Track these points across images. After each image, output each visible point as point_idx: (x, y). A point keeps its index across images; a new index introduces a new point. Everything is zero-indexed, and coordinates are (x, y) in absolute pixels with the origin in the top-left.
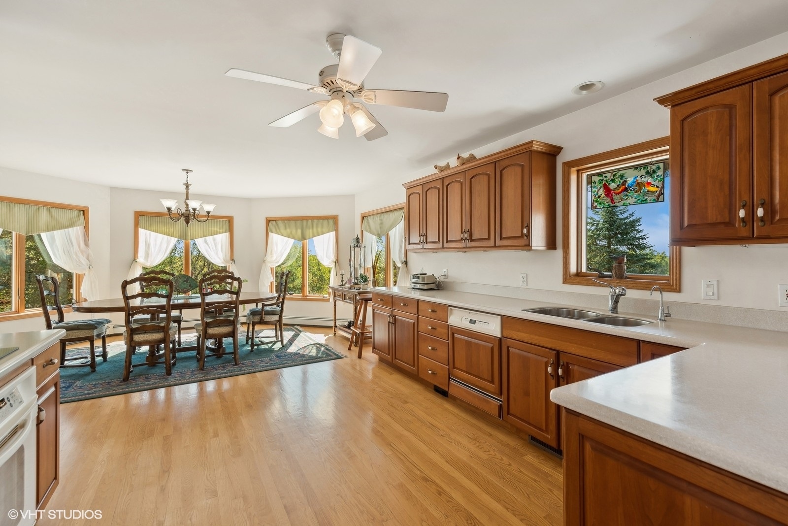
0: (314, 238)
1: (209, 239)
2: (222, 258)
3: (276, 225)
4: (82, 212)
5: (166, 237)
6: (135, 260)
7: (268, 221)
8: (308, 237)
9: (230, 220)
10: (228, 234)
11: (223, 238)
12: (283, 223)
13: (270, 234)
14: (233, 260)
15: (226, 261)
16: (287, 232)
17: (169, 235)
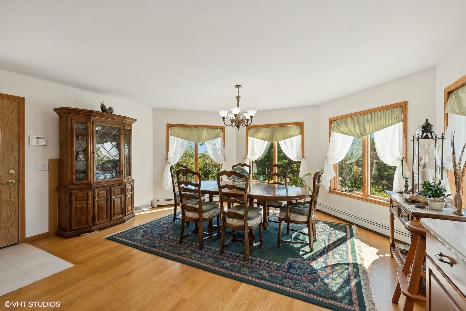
0: (375, 133)
1: (288, 140)
2: (295, 155)
3: (337, 124)
4: (222, 129)
5: (262, 141)
6: (246, 157)
7: (331, 122)
8: (367, 132)
9: (301, 125)
10: (300, 136)
11: (297, 139)
12: (344, 121)
13: (332, 133)
14: (303, 157)
15: (298, 158)
16: (346, 129)
17: (263, 140)
